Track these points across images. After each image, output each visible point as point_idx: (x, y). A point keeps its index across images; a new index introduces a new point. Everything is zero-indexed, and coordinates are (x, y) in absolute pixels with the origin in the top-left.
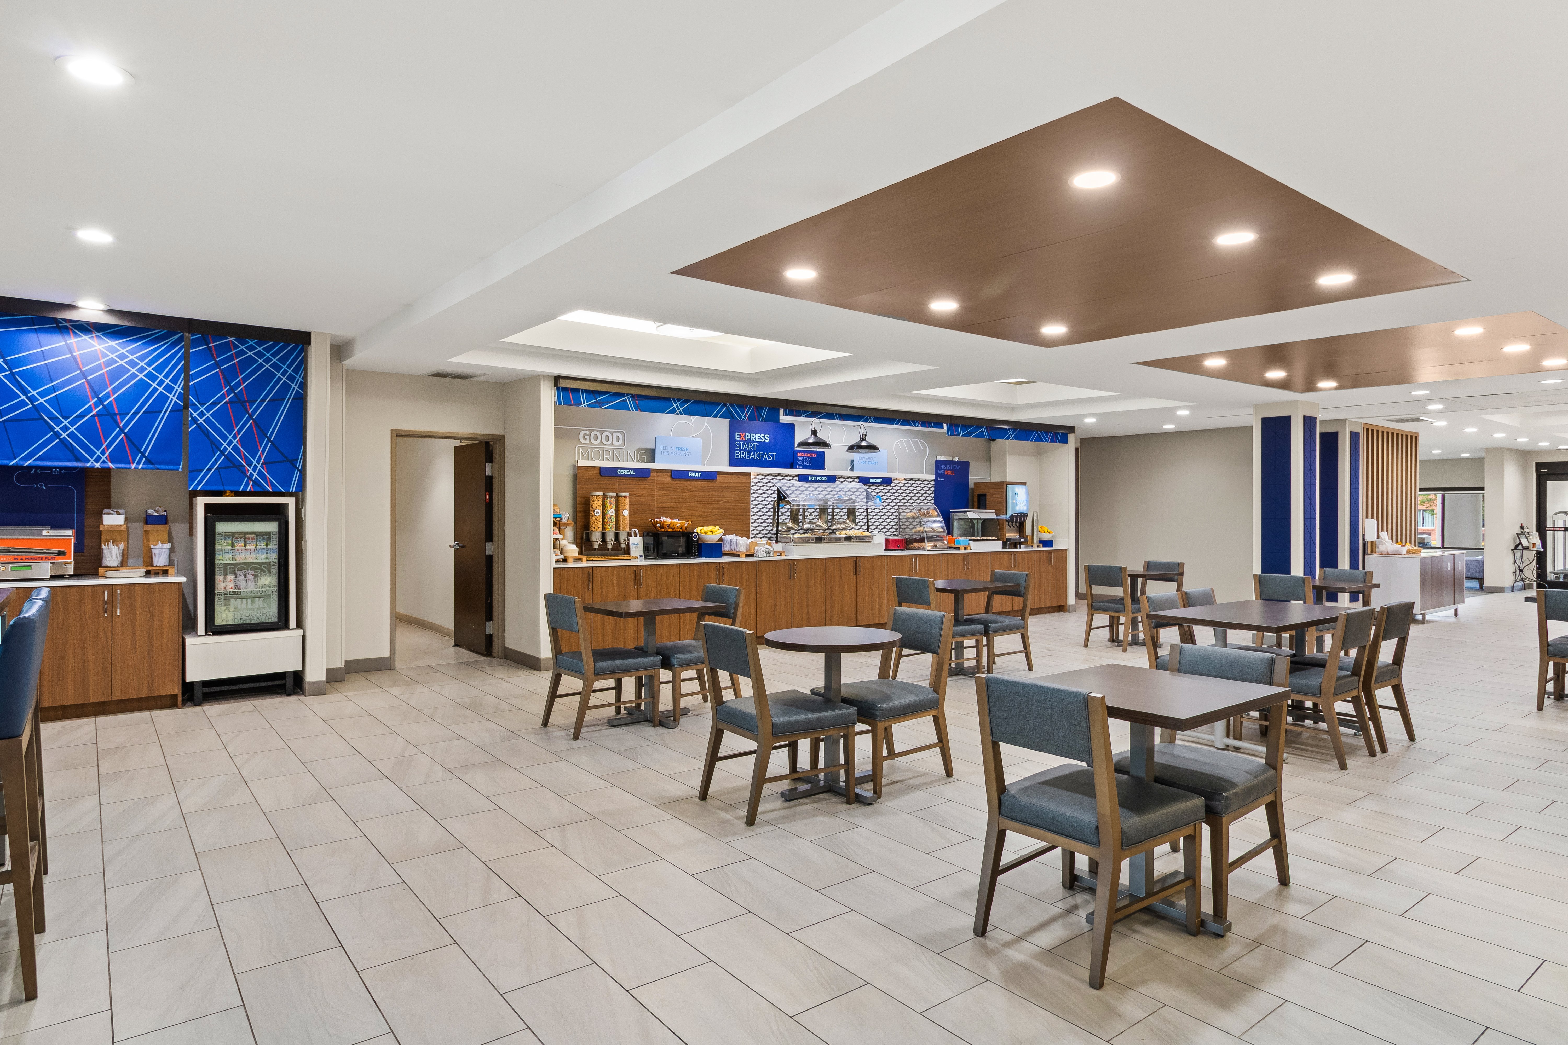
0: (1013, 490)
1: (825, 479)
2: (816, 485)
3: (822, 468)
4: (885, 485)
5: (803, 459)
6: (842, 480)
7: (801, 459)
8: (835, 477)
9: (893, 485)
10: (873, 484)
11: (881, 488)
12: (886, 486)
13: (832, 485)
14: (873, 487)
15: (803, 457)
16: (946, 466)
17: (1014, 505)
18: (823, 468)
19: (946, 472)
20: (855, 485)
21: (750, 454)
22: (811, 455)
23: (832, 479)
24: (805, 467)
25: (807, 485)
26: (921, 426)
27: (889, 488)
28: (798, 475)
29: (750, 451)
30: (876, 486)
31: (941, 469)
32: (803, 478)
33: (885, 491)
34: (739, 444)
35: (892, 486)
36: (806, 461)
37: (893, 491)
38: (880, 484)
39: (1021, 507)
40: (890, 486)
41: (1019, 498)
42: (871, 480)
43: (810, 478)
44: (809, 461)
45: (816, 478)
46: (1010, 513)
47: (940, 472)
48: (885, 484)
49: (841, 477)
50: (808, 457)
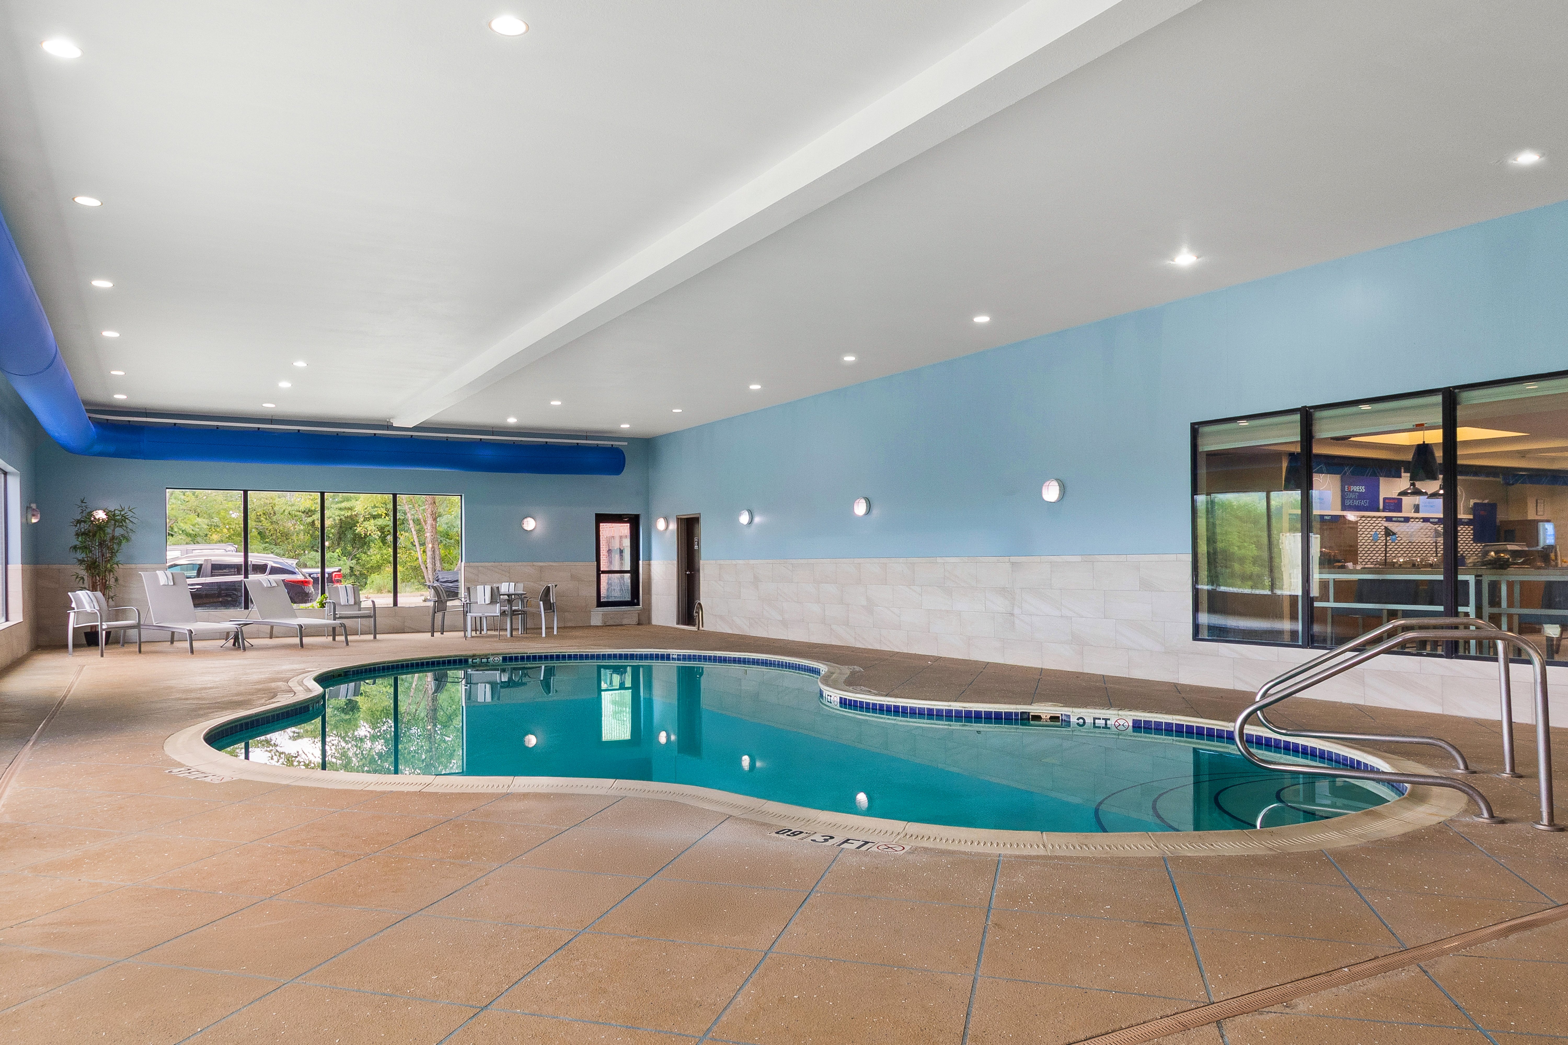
0: (1544, 526)
6: (1412, 520)
8: (1409, 518)
13: (1407, 524)
17: (1545, 539)
18: (1400, 511)
20: (1421, 524)
21: (1353, 501)
23: (1407, 520)
24: (1390, 511)
26: (1473, 476)
28: (1385, 517)
29: (1354, 499)
32: (1389, 519)
34: (1347, 494)
36: (1390, 506)
39: (1550, 541)
41: (1549, 533)
44: (1393, 506)
45: (1397, 519)
46: (1541, 544)
49: (1412, 518)
50: (1392, 503)
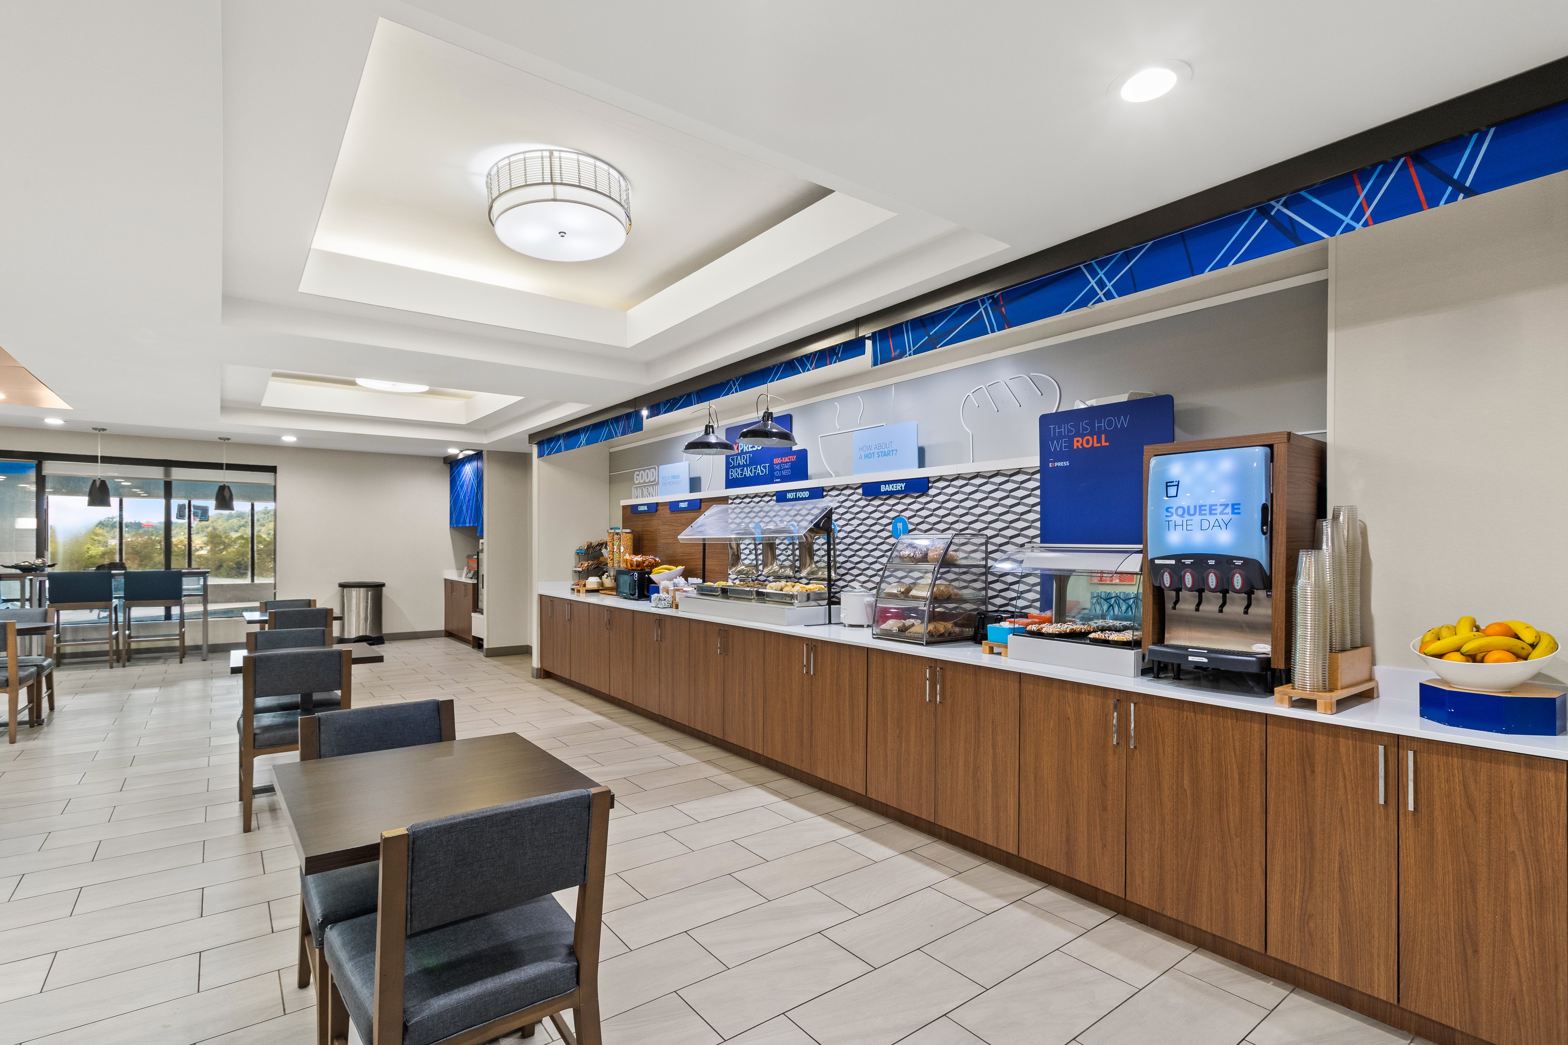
1: (807, 494)
2: (798, 505)
3: (805, 476)
4: (916, 495)
5: (781, 468)
7: (778, 467)
8: (822, 489)
9: (932, 492)
10: (891, 494)
11: (908, 500)
12: (917, 497)
14: (892, 501)
15: (780, 464)
16: (1076, 427)
19: (1077, 443)
21: (742, 470)
22: (789, 459)
23: (817, 494)
24: (784, 479)
25: (787, 506)
27: (924, 499)
28: (776, 492)
30: (897, 498)
31: (1060, 437)
32: (781, 497)
33: (916, 507)
35: (930, 496)
36: (784, 470)
37: (933, 506)
38: (905, 493)
40: (928, 495)
42: (883, 488)
43: (789, 496)
44: (788, 469)
45: (796, 495)
47: (1054, 446)
48: (916, 492)
50: (786, 463)
